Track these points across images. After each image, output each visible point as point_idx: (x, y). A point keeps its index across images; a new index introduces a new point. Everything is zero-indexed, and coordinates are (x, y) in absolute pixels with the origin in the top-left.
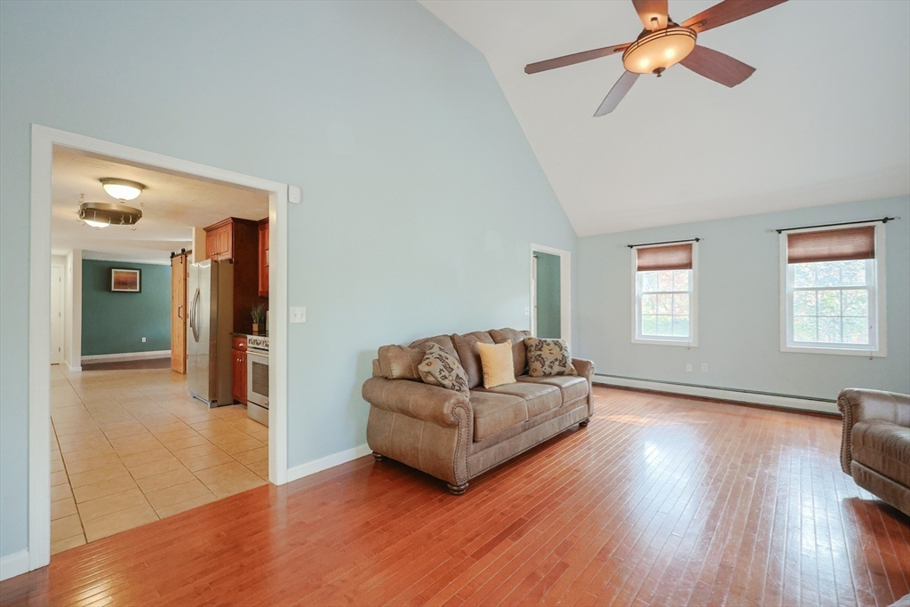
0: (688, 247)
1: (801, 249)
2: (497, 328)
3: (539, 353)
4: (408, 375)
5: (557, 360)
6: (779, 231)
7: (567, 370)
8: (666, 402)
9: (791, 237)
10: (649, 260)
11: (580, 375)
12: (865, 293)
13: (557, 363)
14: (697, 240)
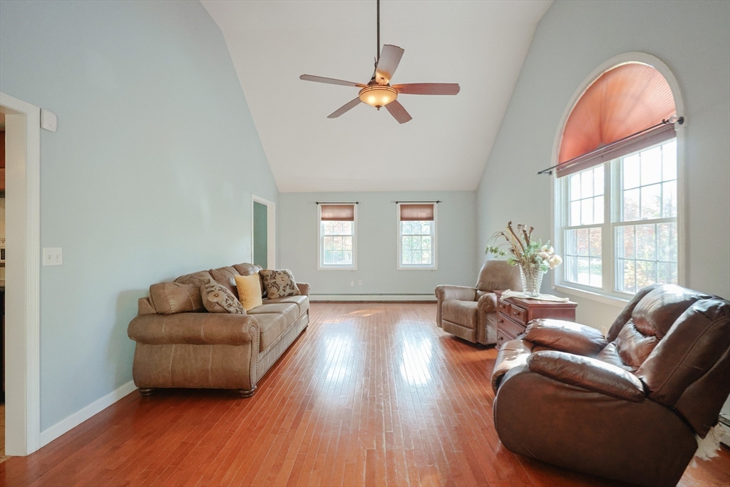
0: (352, 207)
1: (408, 213)
2: (238, 263)
3: (274, 280)
4: (188, 308)
5: (287, 285)
6: (397, 203)
7: (295, 292)
8: (344, 307)
9: (402, 207)
10: (328, 214)
11: (302, 294)
12: (429, 238)
13: (288, 287)
14: (357, 203)
